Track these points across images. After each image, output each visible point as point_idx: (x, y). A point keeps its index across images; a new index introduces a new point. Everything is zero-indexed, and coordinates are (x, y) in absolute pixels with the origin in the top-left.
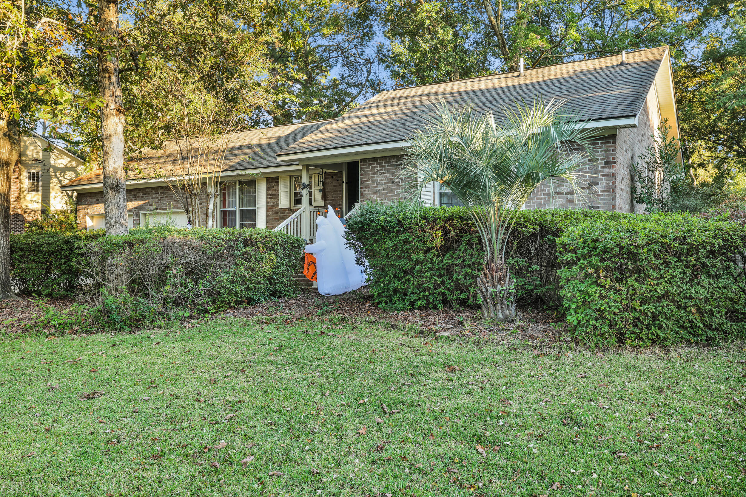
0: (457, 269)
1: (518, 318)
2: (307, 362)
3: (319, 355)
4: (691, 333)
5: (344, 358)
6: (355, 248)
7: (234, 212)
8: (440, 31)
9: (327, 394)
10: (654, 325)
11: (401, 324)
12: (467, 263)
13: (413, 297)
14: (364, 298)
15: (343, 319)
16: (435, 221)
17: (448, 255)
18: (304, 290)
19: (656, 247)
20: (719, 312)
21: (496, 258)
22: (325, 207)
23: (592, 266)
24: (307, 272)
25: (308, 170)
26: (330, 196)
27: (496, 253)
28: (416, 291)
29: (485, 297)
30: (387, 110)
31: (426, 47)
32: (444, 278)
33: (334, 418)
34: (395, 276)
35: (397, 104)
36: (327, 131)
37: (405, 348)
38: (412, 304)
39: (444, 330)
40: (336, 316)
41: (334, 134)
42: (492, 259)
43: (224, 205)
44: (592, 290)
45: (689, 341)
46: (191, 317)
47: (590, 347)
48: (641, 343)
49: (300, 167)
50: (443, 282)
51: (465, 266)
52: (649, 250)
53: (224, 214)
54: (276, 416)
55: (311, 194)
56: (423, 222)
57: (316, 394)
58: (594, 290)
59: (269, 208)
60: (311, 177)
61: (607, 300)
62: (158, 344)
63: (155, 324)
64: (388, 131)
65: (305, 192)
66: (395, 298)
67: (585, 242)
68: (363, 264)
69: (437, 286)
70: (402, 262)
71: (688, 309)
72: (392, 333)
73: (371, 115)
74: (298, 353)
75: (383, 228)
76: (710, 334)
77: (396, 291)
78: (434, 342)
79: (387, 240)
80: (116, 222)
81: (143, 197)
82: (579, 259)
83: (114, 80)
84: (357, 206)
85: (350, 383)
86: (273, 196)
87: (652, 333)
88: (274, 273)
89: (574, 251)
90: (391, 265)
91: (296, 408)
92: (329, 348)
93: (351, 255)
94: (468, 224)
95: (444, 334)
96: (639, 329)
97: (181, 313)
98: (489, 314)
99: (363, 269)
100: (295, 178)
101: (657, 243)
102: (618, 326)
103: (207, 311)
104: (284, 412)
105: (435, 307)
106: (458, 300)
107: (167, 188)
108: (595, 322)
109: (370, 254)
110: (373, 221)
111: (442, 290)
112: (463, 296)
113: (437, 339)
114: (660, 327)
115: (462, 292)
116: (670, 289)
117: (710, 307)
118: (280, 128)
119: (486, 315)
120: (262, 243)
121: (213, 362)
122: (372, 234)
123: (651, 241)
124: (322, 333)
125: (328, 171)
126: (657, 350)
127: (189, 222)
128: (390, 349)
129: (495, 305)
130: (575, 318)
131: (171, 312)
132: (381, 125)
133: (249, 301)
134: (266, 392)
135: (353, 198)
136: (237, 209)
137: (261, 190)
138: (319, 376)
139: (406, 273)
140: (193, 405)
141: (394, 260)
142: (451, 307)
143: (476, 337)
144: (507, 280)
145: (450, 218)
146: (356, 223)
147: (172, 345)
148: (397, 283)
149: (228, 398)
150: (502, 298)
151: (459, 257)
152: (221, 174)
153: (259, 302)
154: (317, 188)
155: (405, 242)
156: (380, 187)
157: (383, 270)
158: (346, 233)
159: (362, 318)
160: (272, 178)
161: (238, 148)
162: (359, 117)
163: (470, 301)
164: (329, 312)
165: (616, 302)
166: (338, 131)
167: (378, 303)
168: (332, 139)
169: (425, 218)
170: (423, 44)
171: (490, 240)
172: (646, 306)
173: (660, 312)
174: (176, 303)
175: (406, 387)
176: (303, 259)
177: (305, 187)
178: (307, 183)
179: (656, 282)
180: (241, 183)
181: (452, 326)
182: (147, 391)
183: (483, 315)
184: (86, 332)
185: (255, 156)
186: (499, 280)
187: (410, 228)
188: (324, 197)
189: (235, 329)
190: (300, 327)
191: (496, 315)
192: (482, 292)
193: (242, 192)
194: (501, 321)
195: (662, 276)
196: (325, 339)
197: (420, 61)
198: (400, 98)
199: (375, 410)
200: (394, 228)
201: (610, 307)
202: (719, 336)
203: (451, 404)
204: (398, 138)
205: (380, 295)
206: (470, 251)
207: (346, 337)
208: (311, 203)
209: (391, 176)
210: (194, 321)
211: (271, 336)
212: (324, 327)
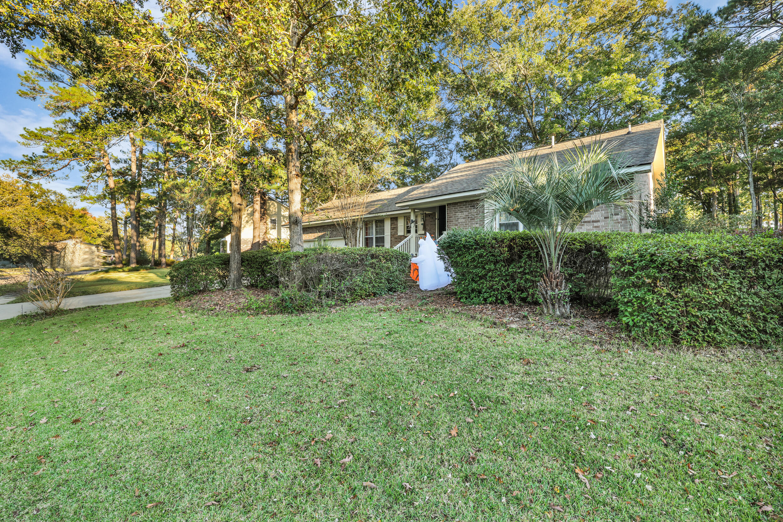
0: (519, 275)
1: (572, 315)
2: (408, 347)
3: (417, 341)
4: (744, 336)
5: (436, 345)
6: (444, 260)
7: (372, 238)
8: (496, 127)
9: (422, 383)
10: (710, 328)
11: (479, 316)
12: (527, 271)
13: (486, 295)
14: (450, 294)
15: (436, 310)
16: (502, 241)
17: (512, 266)
18: (410, 287)
19: (716, 260)
20: (772, 318)
21: (554, 268)
22: (425, 234)
23: (648, 277)
24: (413, 276)
25: (414, 212)
26: (428, 228)
27: (554, 264)
28: (488, 290)
29: (544, 298)
30: (463, 174)
31: (487, 137)
32: (510, 282)
33: (428, 412)
34: (473, 280)
35: (470, 170)
36: (426, 188)
37: (484, 338)
38: (485, 300)
39: (512, 322)
40: (431, 307)
41: (431, 189)
42: (551, 269)
43: (367, 234)
44: (649, 297)
45: (742, 343)
46: (336, 305)
47: (646, 345)
48: (697, 344)
49: (410, 211)
50: (508, 285)
51: (525, 274)
52: (709, 263)
53: (367, 239)
54: (379, 403)
55: (416, 227)
56: (494, 241)
57: (413, 382)
58: (651, 297)
59: (392, 236)
60: (416, 217)
61: (665, 306)
62: (311, 325)
63: (313, 309)
64: (465, 185)
65: (413, 225)
66: (472, 296)
67: (641, 256)
68: (450, 271)
69: (504, 287)
70: (478, 270)
71: (744, 316)
72: (472, 323)
73: (453, 177)
74: (403, 339)
75: (464, 246)
76: (764, 337)
77: (473, 290)
78: (506, 333)
79: (467, 255)
80: (296, 244)
81: (323, 231)
82: (635, 271)
83: (295, 157)
84: (445, 233)
85: (442, 371)
86: (394, 228)
87: (708, 336)
88: (391, 276)
89: (631, 264)
90: (470, 272)
91: (397, 396)
92: (426, 335)
93: (441, 265)
94: (528, 243)
95: (514, 326)
96: (695, 332)
97: (330, 303)
98: (548, 311)
99: (450, 274)
100: (407, 217)
101: (715, 256)
102: (674, 329)
103: (346, 301)
104: (386, 400)
105: (502, 303)
106: (520, 298)
107: (334, 225)
108: (651, 325)
109: (455, 264)
110: (457, 241)
111: (508, 290)
112: (524, 295)
113: (508, 330)
114: (716, 330)
115: (523, 292)
116: (728, 298)
117: (764, 314)
118: (399, 189)
119: (546, 312)
120: (383, 257)
121: (341, 342)
122: (456, 251)
123: (710, 255)
124: (421, 321)
125: (427, 212)
126: (712, 350)
127: (346, 244)
128: (472, 338)
129: (553, 305)
130: (630, 320)
131: (323, 302)
132: (459, 182)
133: (375, 294)
134: (374, 376)
135: (442, 228)
136: (374, 237)
137: (387, 225)
138: (416, 362)
139: (481, 278)
140: (317, 385)
141: (473, 269)
142: (514, 303)
143: (541, 331)
144: (563, 285)
145: (513, 239)
146: (445, 243)
147: (319, 326)
148: (474, 284)
149: (345, 380)
150: (559, 300)
151: (521, 267)
152: (364, 216)
153: (381, 295)
154: (420, 223)
155: (481, 256)
156: (460, 221)
157: (463, 275)
158: (438, 250)
159: (449, 309)
160: (394, 218)
161: (375, 201)
162: (446, 179)
163: (529, 299)
164: (426, 304)
165: (673, 308)
166: (433, 187)
167: (460, 298)
168: (429, 192)
169: (495, 239)
170: (485, 136)
171: (549, 255)
172: (703, 312)
173: (716, 318)
174: (328, 296)
175: (489, 380)
176: (410, 267)
177: (413, 222)
178: (414, 219)
179: (713, 291)
180: (376, 221)
181: (518, 319)
182: (288, 367)
183: (543, 311)
184: (271, 314)
185: (383, 205)
186: (557, 285)
187: (484, 246)
188: (425, 229)
189: (362, 315)
190: (406, 315)
191: (554, 312)
192: (542, 294)
193: (376, 227)
194: (559, 317)
195: (720, 287)
196: (422, 326)
197: (483, 147)
198: (471, 166)
199: (464, 405)
200: (472, 246)
201: (667, 312)
202: (771, 340)
203: (534, 405)
204: (471, 189)
205: (461, 292)
206: (529, 263)
207: (438, 325)
208: (416, 232)
209: (467, 213)
210: (338, 308)
211: (385, 322)
212: (422, 316)
